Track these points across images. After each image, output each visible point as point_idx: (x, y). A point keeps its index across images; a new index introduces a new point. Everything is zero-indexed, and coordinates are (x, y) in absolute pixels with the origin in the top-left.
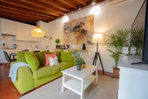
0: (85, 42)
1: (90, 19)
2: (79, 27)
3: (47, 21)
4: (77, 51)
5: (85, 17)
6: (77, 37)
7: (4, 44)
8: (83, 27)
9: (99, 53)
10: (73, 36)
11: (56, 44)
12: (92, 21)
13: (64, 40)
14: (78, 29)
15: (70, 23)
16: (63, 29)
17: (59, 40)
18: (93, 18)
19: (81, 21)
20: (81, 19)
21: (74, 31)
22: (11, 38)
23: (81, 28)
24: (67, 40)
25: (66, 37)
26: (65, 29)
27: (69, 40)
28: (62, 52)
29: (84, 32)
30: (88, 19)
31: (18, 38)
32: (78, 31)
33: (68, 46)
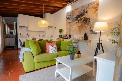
0: (87, 31)
1: (94, 5)
2: (81, 15)
3: (52, 13)
4: (78, 40)
5: (89, 4)
6: (79, 26)
7: (20, 34)
8: (86, 15)
9: (101, 44)
10: (75, 26)
11: (59, 34)
12: (96, 8)
13: (67, 29)
14: (80, 18)
15: (72, 12)
16: (66, 19)
17: (62, 30)
18: (98, 4)
19: (83, 9)
20: (83, 6)
21: (76, 20)
22: (25, 29)
23: (83, 17)
24: (70, 30)
25: (69, 27)
26: (68, 19)
27: (71, 30)
28: (62, 41)
29: (86, 20)
30: (91, 6)
31: (30, 29)
32: (81, 20)
33: (70, 35)
